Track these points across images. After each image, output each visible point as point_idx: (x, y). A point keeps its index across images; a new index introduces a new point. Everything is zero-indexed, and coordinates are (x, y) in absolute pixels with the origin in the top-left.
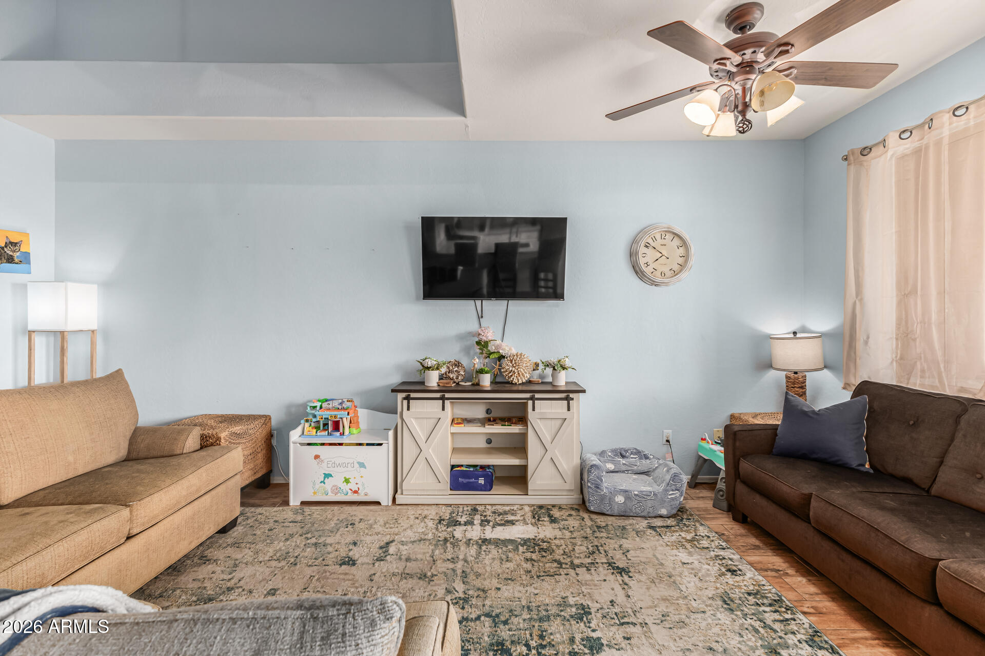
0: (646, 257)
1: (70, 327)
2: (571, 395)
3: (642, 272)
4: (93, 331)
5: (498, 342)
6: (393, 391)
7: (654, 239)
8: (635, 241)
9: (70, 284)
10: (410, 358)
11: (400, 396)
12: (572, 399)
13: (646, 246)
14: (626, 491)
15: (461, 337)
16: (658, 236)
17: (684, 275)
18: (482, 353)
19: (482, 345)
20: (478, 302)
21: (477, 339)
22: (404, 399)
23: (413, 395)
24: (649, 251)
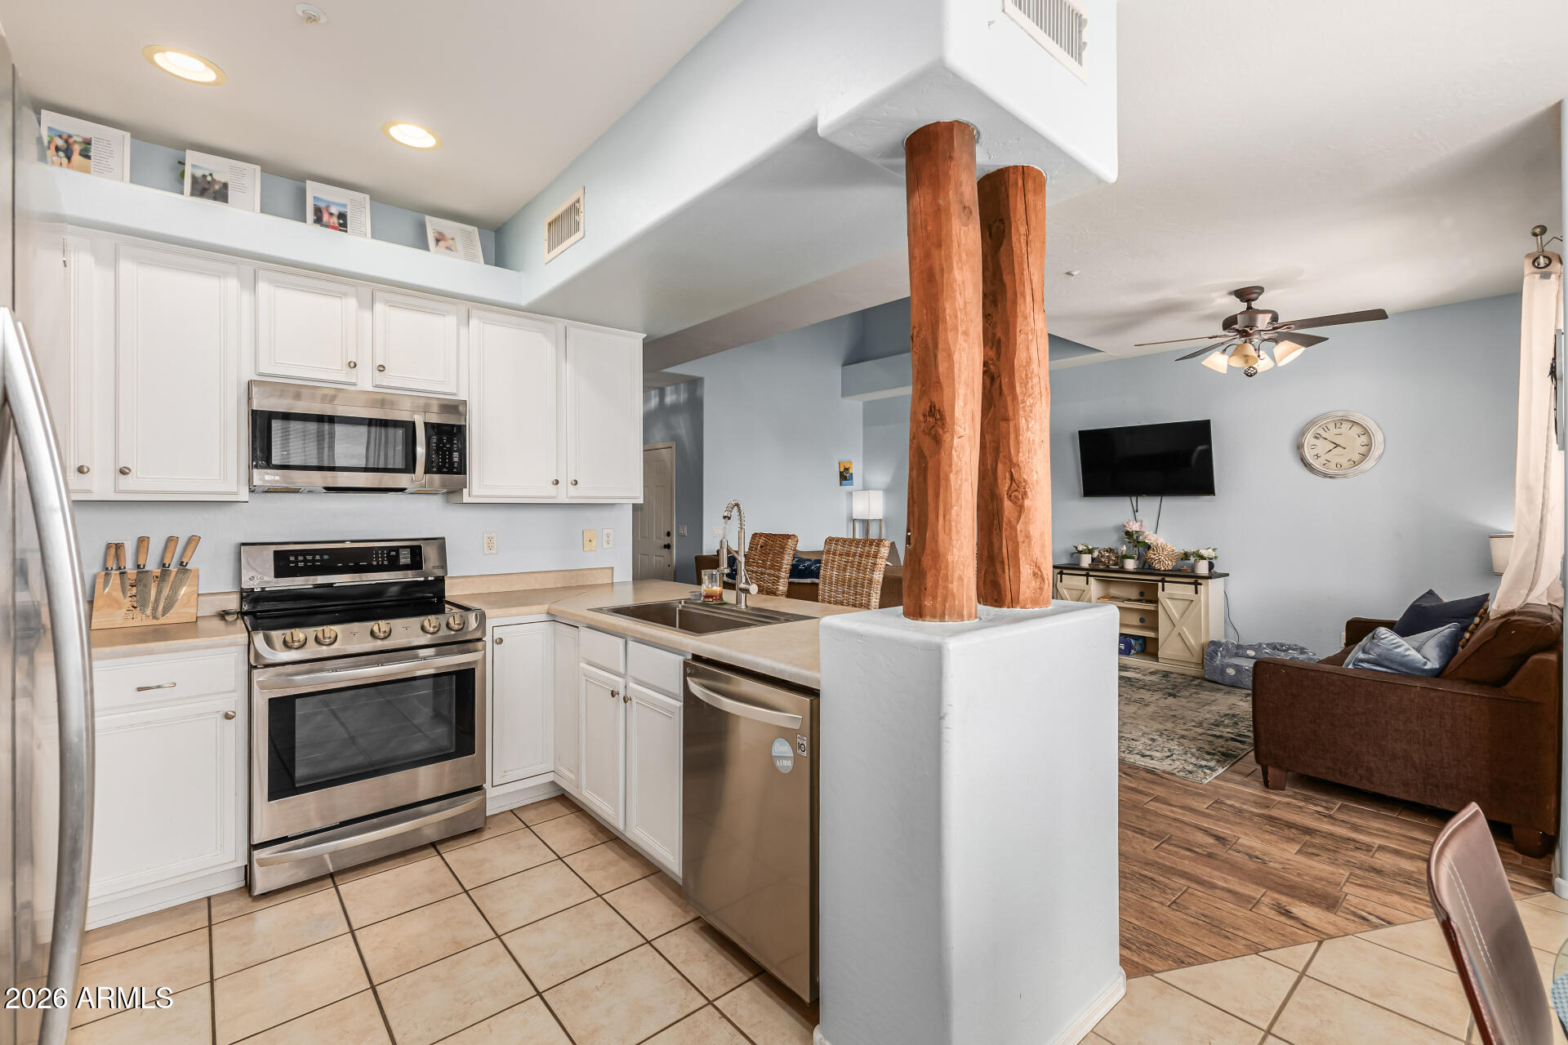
0: (1316, 449)
1: (871, 518)
2: (1200, 581)
3: (1311, 465)
5: (1148, 533)
7: (1327, 429)
8: (1302, 432)
9: (870, 492)
12: (1201, 584)
13: (1316, 437)
15: (1114, 528)
16: (1332, 426)
18: (1130, 542)
19: (1132, 535)
21: (1128, 531)
22: (1058, 573)
23: (1070, 572)
24: (1320, 442)
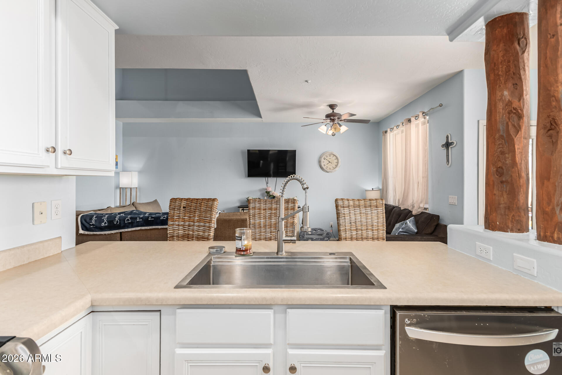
0: (324, 163)
1: (132, 187)
3: (323, 168)
4: (136, 188)
5: (273, 192)
6: (238, 207)
7: (327, 157)
8: (320, 157)
9: (132, 172)
10: (244, 197)
11: (241, 209)
13: (324, 159)
14: (312, 238)
15: (260, 190)
16: (328, 156)
17: (337, 169)
18: (267, 196)
19: (268, 193)
20: (267, 178)
21: (266, 191)
22: (242, 210)
23: (245, 209)
24: (325, 161)
